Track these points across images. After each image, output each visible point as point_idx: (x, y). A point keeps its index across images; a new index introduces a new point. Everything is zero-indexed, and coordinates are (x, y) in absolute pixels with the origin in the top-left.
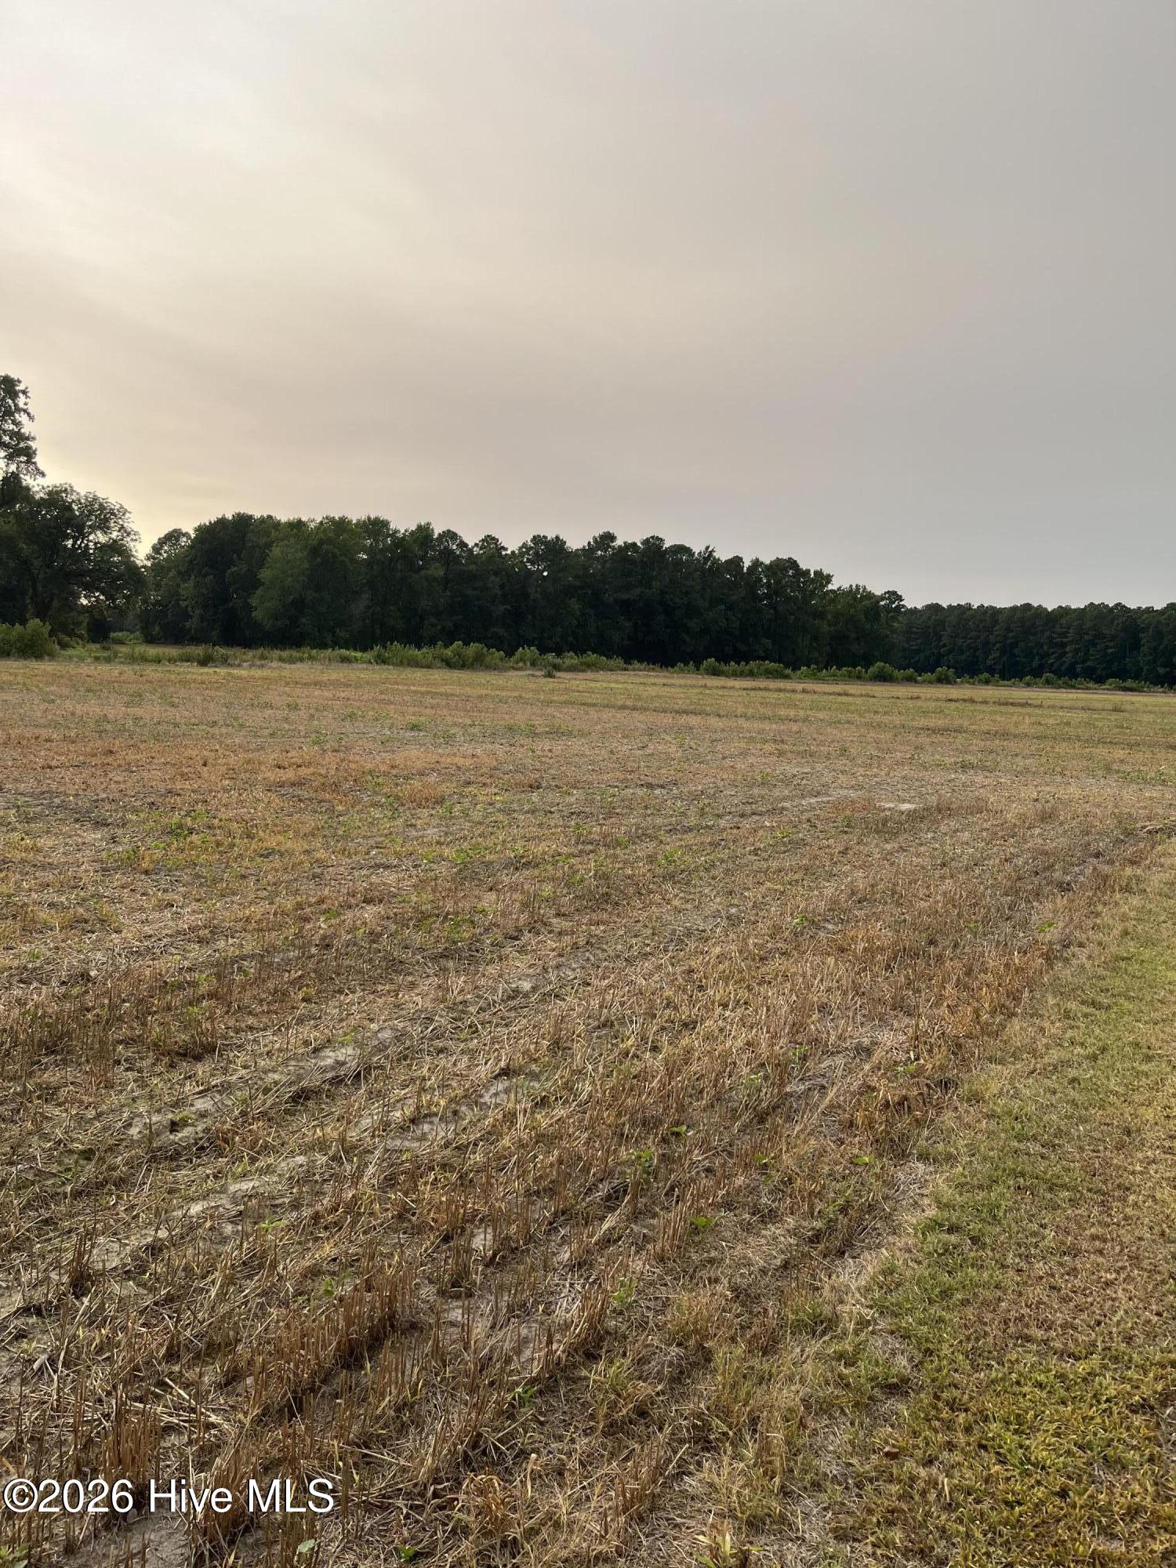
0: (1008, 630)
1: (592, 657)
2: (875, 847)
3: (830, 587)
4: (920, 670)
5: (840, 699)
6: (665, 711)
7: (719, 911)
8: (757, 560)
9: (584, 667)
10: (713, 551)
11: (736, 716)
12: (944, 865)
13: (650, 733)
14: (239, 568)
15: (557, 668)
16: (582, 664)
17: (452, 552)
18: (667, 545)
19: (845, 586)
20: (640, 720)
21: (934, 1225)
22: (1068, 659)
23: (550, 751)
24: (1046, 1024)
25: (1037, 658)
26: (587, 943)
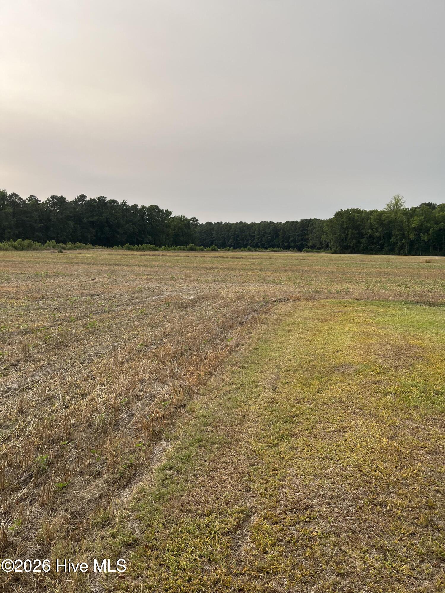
0: (235, 231)
1: (79, 244)
2: (177, 314)
3: (171, 216)
4: (205, 246)
5: (176, 258)
6: (106, 265)
7: (109, 345)
8: (143, 205)
9: (76, 248)
10: (126, 202)
11: (135, 266)
12: (201, 319)
13: (98, 274)
15: (64, 249)
17: (16, 202)
18: (107, 199)
19: (177, 216)
20: (95, 269)
21: (164, 468)
22: (256, 241)
23: (53, 283)
24: (224, 377)
25: (245, 241)
26: (48, 364)
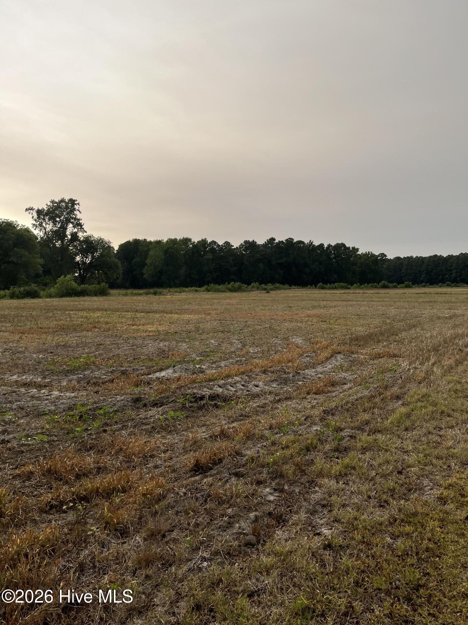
0: (429, 265)
1: (278, 285)
3: (358, 253)
4: (398, 283)
8: (330, 244)
10: (313, 242)
14: (137, 259)
16: (275, 288)
17: (215, 249)
18: (295, 241)
19: (364, 252)
22: (454, 275)
25: (441, 276)
